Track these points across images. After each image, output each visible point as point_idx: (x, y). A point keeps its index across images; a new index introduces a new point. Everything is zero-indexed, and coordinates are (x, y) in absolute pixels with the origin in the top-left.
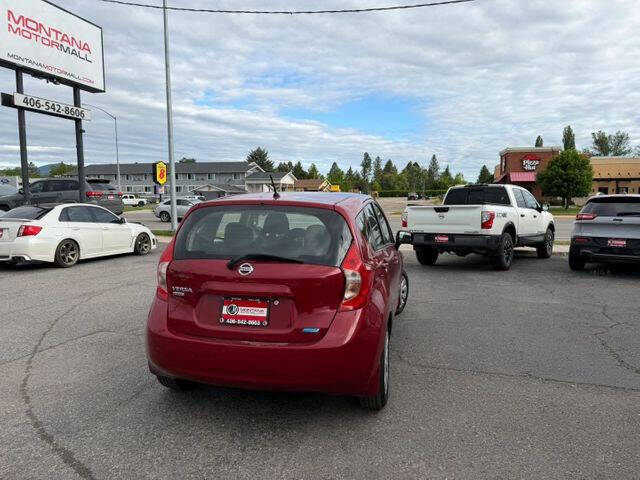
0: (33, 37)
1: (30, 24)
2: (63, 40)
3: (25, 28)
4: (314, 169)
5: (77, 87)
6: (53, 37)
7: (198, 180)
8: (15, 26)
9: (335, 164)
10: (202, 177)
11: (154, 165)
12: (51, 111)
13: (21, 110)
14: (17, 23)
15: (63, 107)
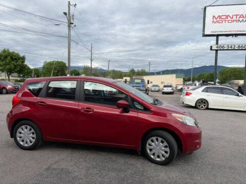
0: (224, 21)
2: (240, 17)
3: (220, 20)
6: (234, 18)
8: (215, 21)
12: (230, 48)
13: (217, 50)
14: (217, 19)
15: (237, 46)
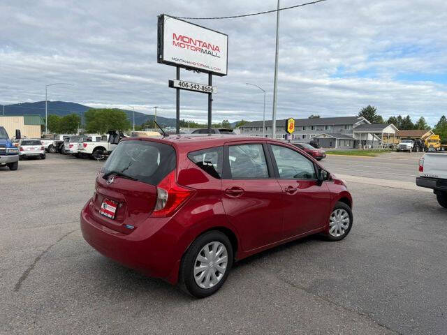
0: (186, 46)
1: (185, 39)
2: (203, 46)
3: (182, 42)
4: (421, 121)
5: (210, 73)
6: (197, 46)
7: (318, 130)
8: (176, 42)
9: (443, 117)
10: (322, 128)
11: (287, 120)
12: (194, 89)
13: (178, 89)
14: (178, 40)
15: (201, 86)
